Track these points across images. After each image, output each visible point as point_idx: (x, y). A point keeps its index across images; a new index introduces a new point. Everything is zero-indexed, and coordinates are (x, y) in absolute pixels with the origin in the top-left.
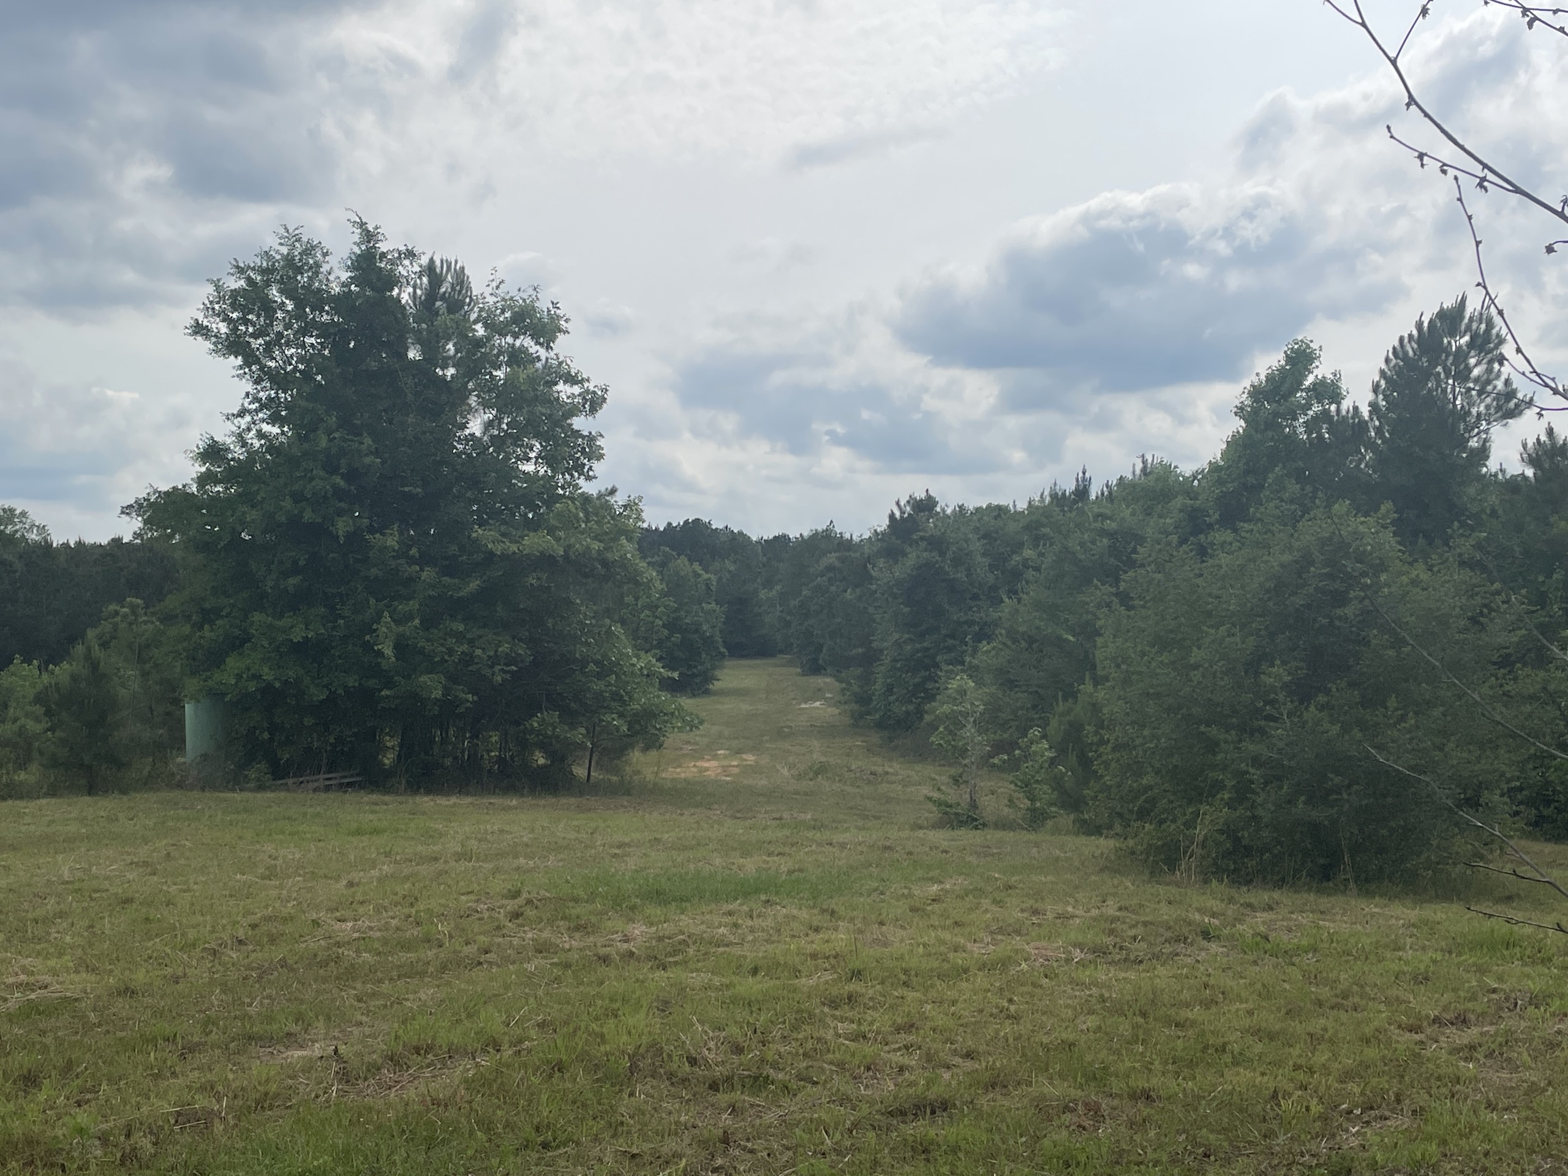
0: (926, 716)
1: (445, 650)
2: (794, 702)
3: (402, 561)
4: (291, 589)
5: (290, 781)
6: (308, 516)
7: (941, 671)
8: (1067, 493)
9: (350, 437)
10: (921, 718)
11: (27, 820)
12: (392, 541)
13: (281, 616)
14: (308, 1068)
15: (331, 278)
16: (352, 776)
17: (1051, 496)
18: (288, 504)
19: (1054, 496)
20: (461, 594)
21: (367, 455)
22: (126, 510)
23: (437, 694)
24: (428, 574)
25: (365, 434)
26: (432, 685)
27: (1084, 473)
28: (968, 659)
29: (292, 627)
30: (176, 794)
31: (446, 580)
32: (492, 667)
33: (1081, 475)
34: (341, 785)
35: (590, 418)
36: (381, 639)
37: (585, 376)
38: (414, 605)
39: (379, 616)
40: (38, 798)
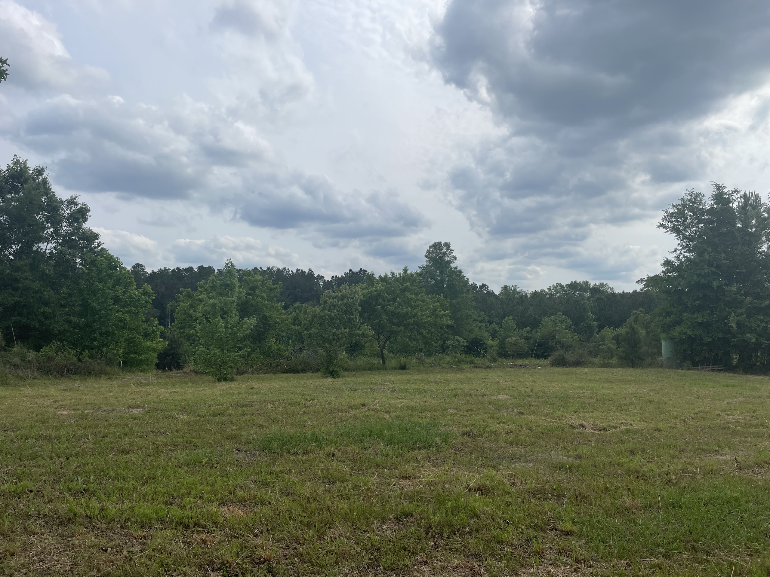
1: (756, 325)
3: (738, 295)
4: (697, 305)
5: (699, 367)
6: (703, 281)
9: (717, 255)
11: (615, 374)
12: (734, 288)
13: (693, 314)
14: (726, 462)
15: (706, 204)
16: (722, 367)
18: (695, 278)
20: (762, 306)
21: (723, 260)
22: (638, 282)
23: (754, 340)
25: (722, 253)
26: (752, 338)
29: (698, 317)
30: (660, 369)
31: (756, 301)
34: (718, 370)
36: (731, 322)
38: (743, 310)
39: (730, 314)
40: (617, 368)
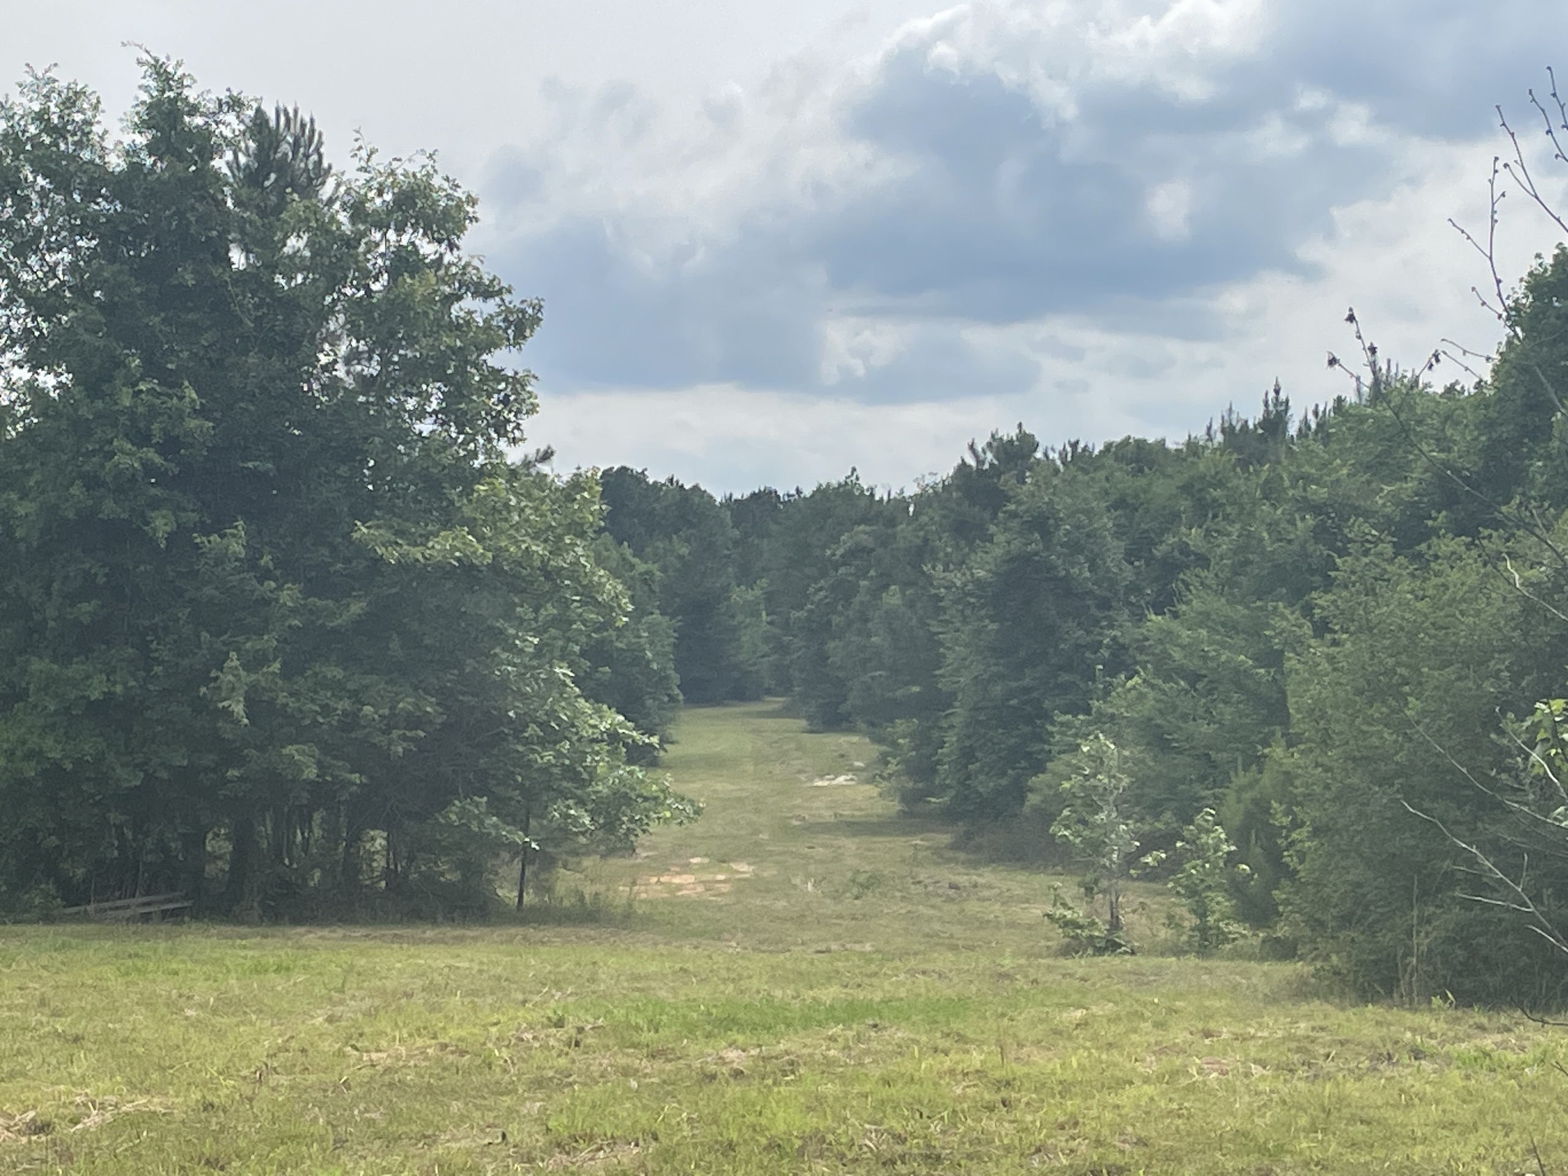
0: (1030, 796)
1: (317, 708)
2: (802, 777)
3: (250, 575)
5: (91, 908)
7: (1053, 724)
8: (1251, 426)
9: (163, 389)
10: (1022, 800)
12: (235, 545)
13: (69, 661)
15: (109, 145)
16: (178, 900)
17: (1223, 431)
18: (77, 491)
19: (1228, 431)
20: (337, 623)
21: (190, 416)
23: (311, 773)
24: (289, 595)
26: (302, 762)
27: (1277, 392)
28: (1095, 704)
29: (88, 677)
31: (315, 602)
32: (387, 732)
33: (1272, 395)
34: (164, 912)
35: (514, 350)
36: (226, 692)
37: (504, 284)
38: (270, 641)
39: (218, 660)
